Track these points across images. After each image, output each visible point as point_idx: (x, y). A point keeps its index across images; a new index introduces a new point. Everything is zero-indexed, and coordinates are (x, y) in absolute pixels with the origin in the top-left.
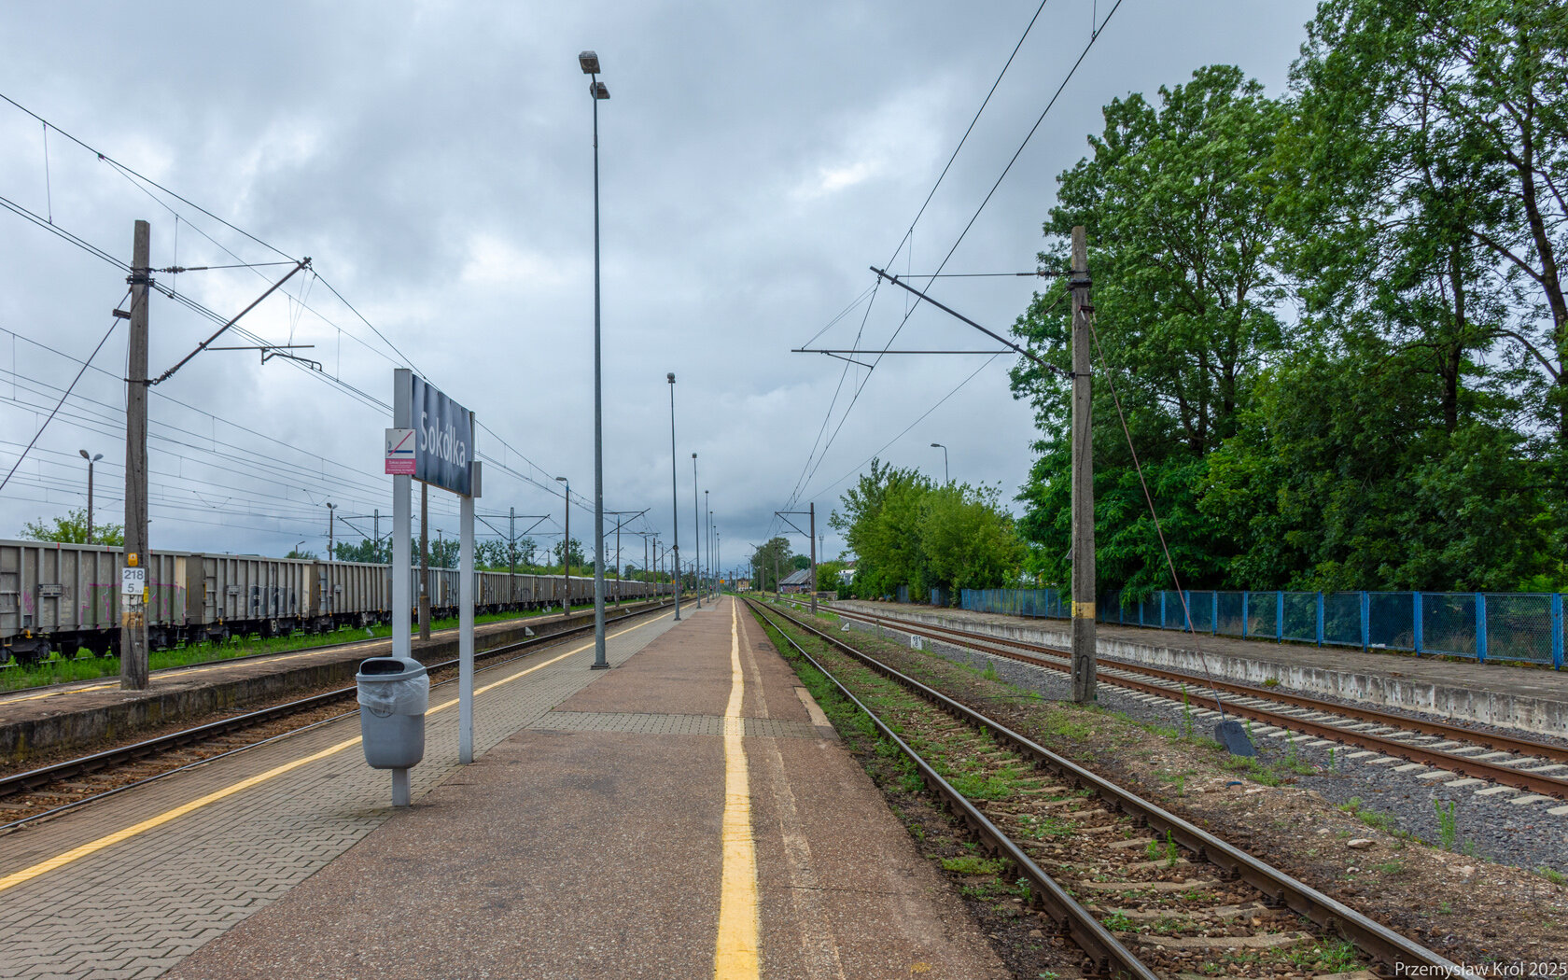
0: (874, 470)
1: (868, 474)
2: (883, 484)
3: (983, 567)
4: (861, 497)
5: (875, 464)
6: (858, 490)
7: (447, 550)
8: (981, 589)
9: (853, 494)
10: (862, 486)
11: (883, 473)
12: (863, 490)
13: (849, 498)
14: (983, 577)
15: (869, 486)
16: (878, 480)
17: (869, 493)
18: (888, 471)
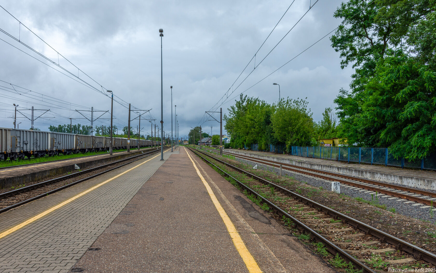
0: (241, 98)
1: (239, 100)
2: (245, 104)
3: (302, 136)
4: (236, 109)
5: (241, 96)
6: (235, 106)
7: (87, 129)
8: (300, 146)
9: (233, 108)
10: (237, 105)
11: (245, 99)
12: (237, 106)
13: (231, 109)
14: (302, 141)
15: (239, 105)
16: (243, 102)
17: (239, 107)
18: (247, 99)
